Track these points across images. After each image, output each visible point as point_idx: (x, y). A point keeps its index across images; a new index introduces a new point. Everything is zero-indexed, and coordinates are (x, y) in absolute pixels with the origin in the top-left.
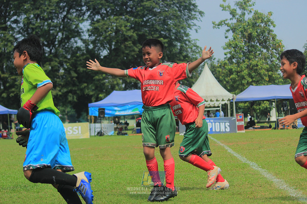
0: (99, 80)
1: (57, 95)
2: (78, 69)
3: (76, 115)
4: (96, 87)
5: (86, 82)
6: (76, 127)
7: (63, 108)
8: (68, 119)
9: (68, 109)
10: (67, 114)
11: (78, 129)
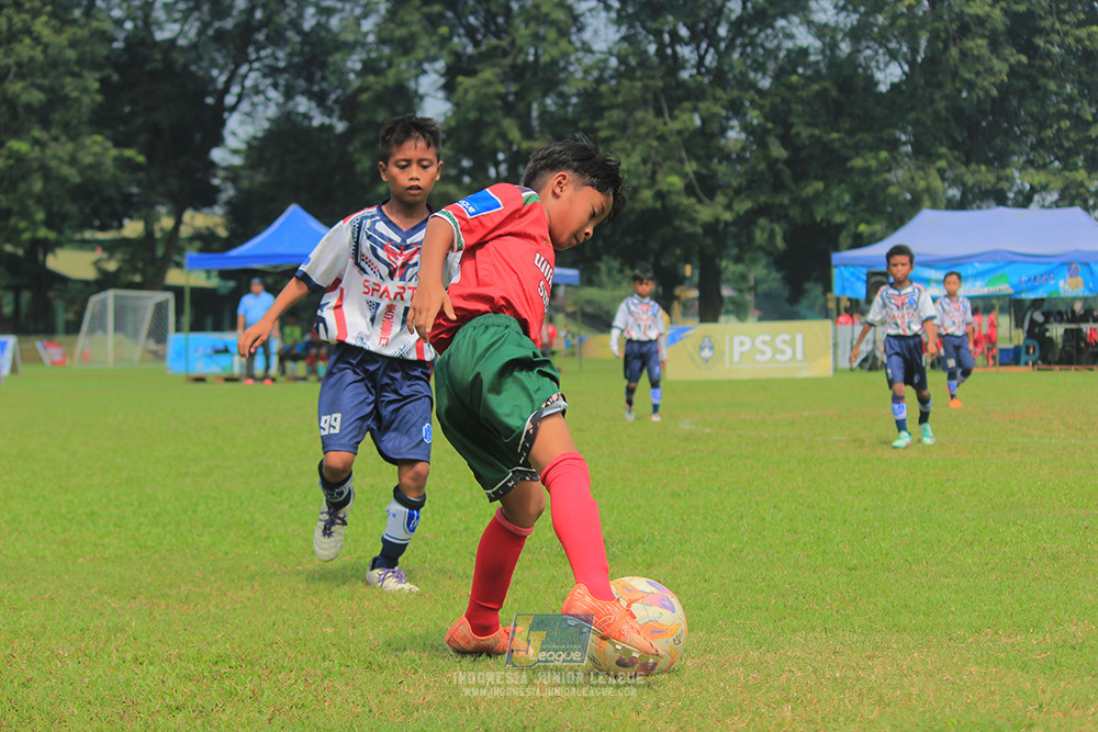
0: (867, 172)
1: (717, 221)
2: (794, 131)
3: (786, 293)
4: (858, 198)
5: (822, 178)
6: (787, 337)
7: (740, 268)
8: (757, 307)
9: (759, 271)
10: (753, 289)
11: (792, 343)
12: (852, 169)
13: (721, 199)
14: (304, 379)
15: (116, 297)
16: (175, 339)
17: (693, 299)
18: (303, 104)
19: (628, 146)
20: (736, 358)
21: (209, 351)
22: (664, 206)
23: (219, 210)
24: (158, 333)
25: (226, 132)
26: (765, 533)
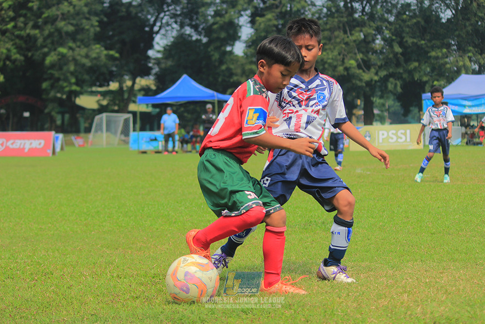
0: (437, 58)
1: (372, 80)
2: (405, 40)
3: (402, 112)
4: (433, 69)
5: (418, 61)
6: (403, 131)
7: (382, 101)
8: (390, 118)
9: (390, 102)
10: (388, 110)
11: (405, 134)
12: (430, 57)
13: (373, 70)
14: (190, 152)
15: (107, 116)
16: (133, 135)
17: (361, 115)
18: (188, 30)
19: (332, 47)
20: (381, 141)
21: (148, 140)
22: (348, 74)
23: (152, 77)
24: (126, 132)
25: (155, 43)
26: (395, 218)
